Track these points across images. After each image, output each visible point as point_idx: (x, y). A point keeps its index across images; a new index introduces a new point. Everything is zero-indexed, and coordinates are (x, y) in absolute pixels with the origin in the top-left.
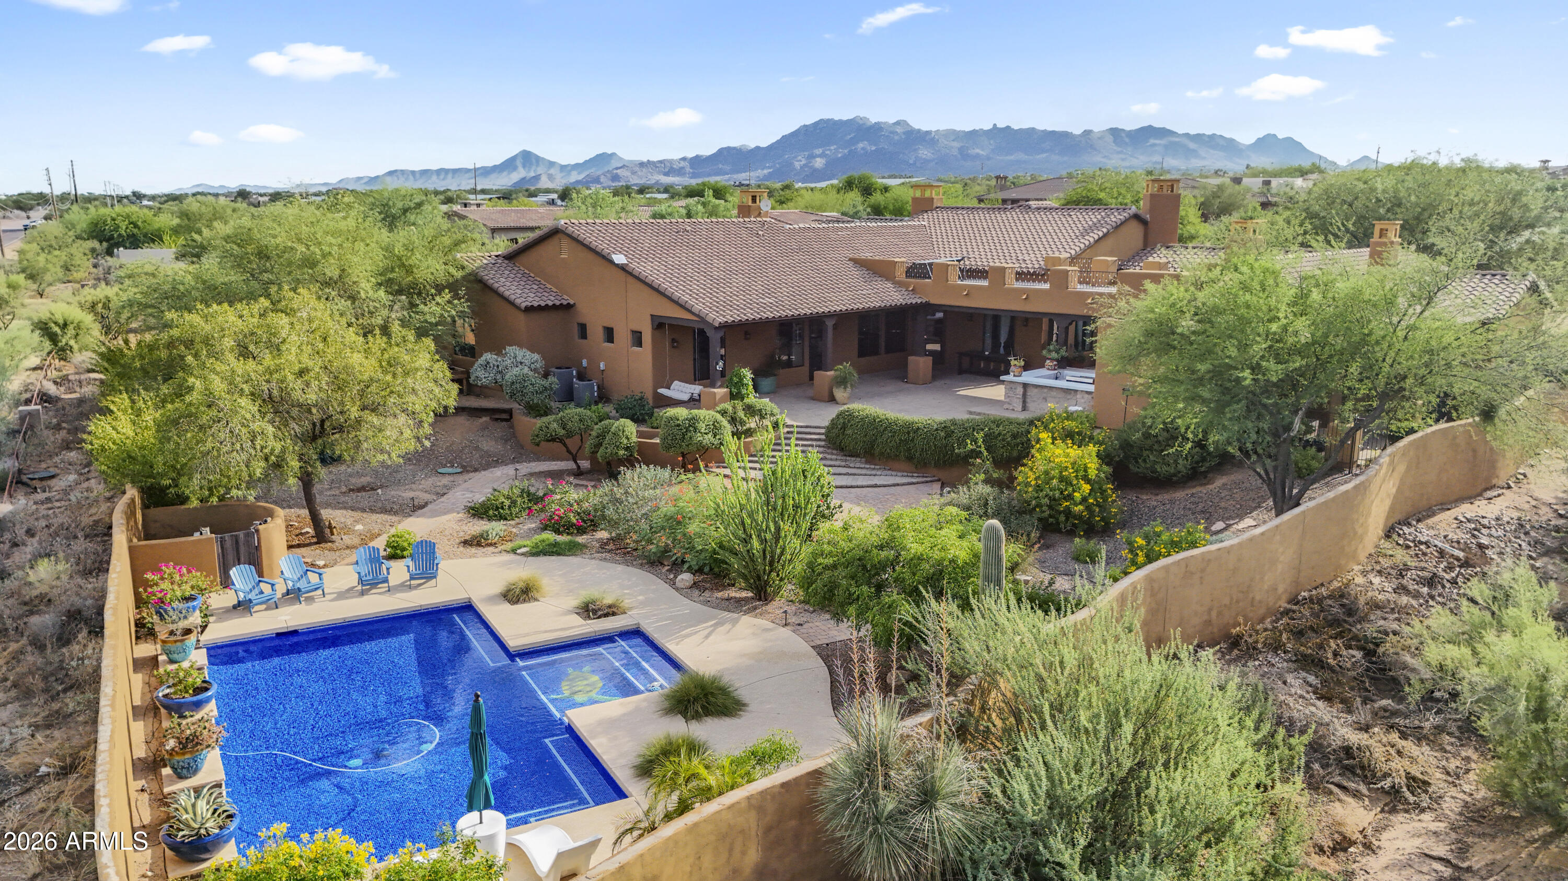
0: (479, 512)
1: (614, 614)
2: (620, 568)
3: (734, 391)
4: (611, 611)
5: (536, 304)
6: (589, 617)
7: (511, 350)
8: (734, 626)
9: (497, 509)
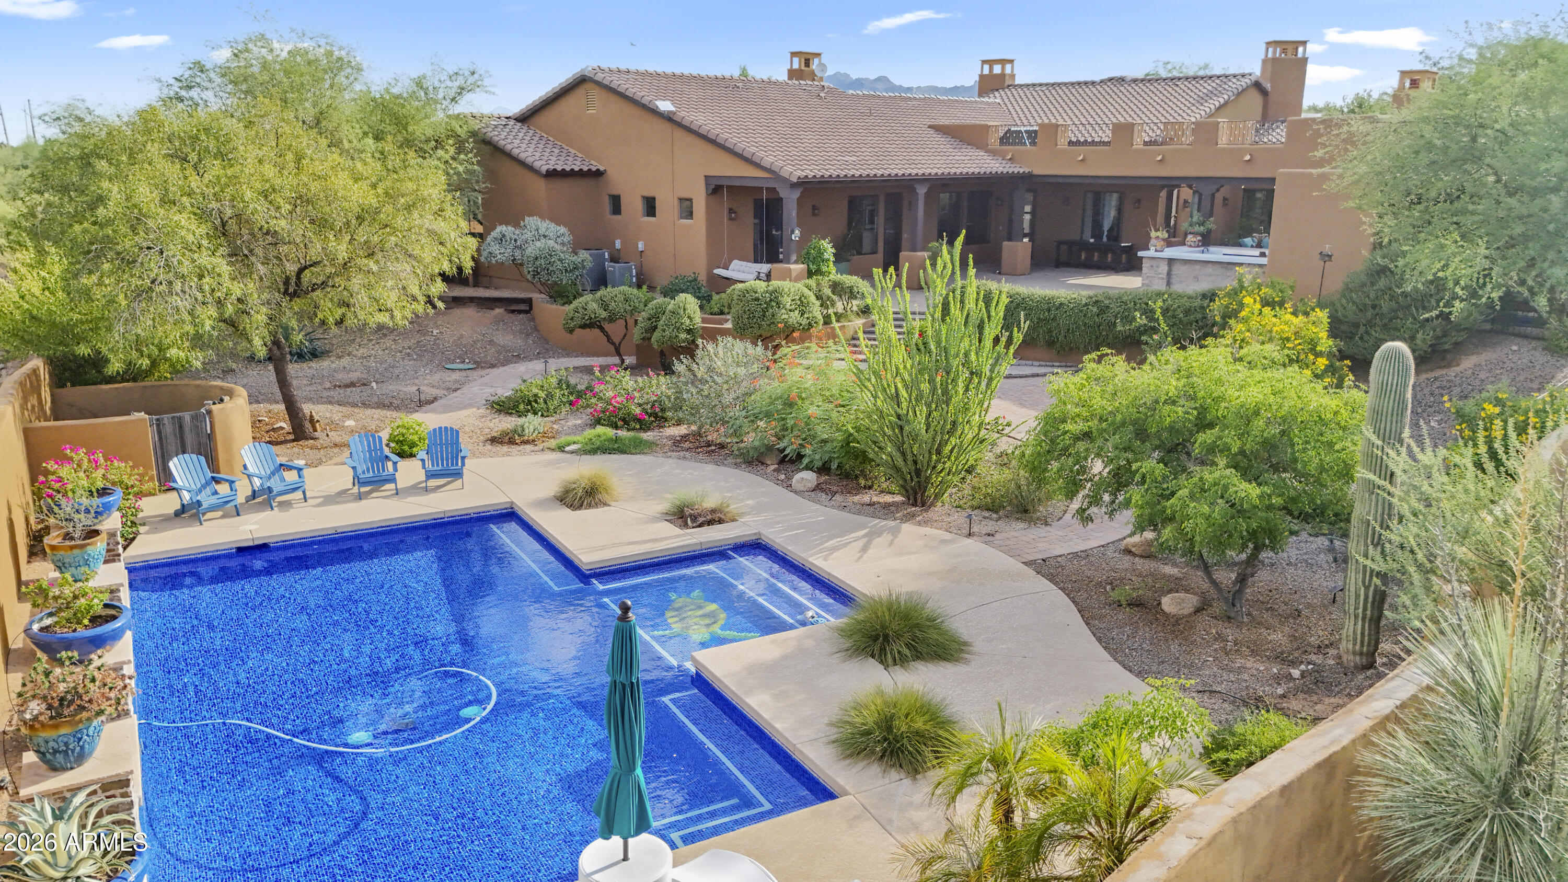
0: (504, 407)
1: (720, 521)
2: (710, 468)
3: (813, 268)
4: (714, 518)
5: (559, 168)
6: (686, 525)
7: (532, 222)
8: (895, 536)
9: (529, 403)
